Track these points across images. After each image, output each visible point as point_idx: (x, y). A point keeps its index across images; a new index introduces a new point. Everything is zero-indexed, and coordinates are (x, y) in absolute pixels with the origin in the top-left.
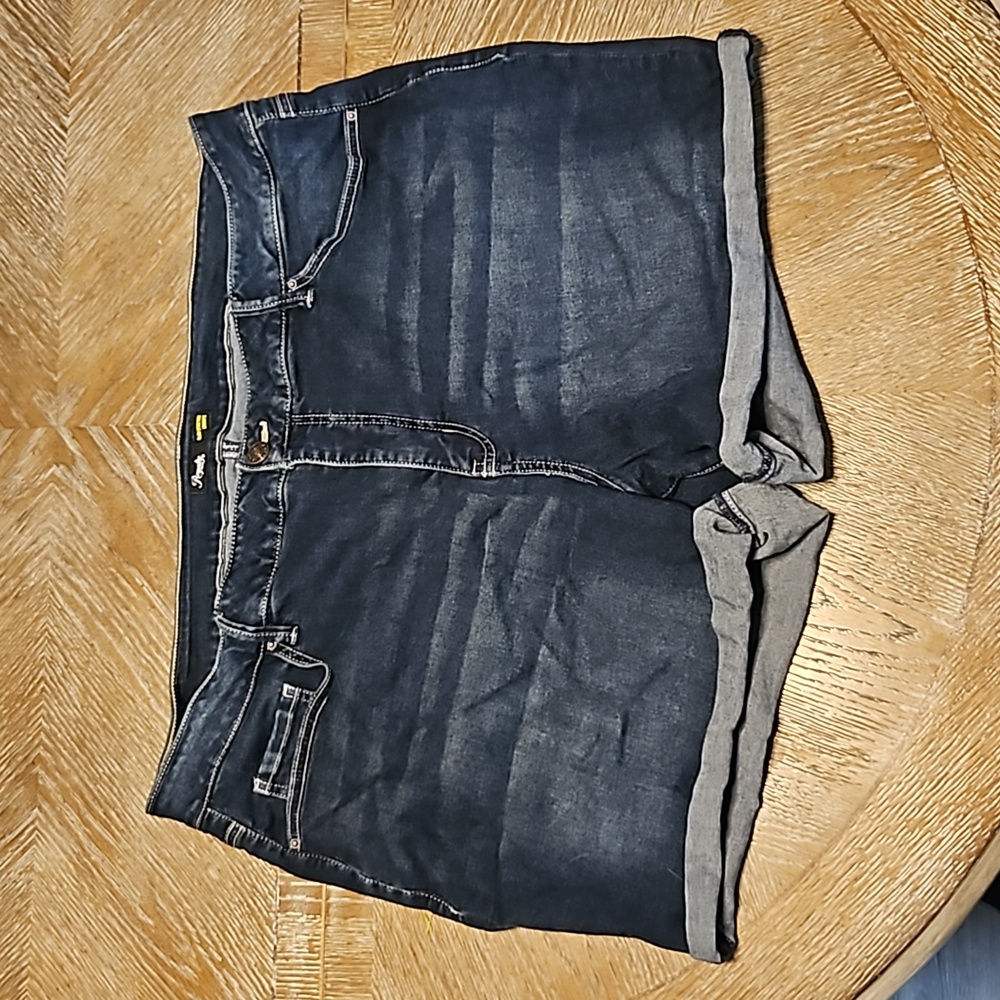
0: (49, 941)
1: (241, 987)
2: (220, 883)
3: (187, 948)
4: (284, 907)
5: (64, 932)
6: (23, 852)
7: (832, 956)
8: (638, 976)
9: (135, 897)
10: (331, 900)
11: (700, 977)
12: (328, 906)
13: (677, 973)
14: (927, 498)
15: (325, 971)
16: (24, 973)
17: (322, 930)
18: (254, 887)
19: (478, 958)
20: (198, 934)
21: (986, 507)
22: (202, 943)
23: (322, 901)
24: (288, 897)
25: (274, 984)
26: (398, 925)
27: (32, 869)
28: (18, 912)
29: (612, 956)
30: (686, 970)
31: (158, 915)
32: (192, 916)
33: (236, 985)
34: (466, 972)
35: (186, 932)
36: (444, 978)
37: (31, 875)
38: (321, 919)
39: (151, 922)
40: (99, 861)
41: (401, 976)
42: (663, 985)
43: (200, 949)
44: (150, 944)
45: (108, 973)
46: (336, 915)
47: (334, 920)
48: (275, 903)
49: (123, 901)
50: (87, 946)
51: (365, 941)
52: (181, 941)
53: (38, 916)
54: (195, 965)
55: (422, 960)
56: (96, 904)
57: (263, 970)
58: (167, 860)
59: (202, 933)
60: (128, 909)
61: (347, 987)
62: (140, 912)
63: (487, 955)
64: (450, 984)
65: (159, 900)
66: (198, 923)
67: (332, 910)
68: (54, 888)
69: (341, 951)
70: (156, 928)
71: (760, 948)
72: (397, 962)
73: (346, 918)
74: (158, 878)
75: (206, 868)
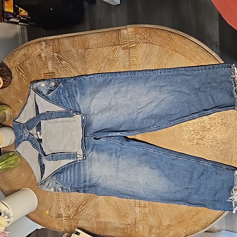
0: (102, 210)
1: (130, 217)
2: (126, 203)
3: (122, 211)
4: (135, 206)
5: (104, 209)
6: (97, 198)
7: (213, 214)
8: (186, 217)
9: (114, 204)
10: (142, 205)
11: (194, 217)
12: (141, 206)
13: (191, 216)
14: (224, 152)
15: (142, 215)
16: (99, 214)
17: (141, 209)
18: (130, 203)
19: (163, 214)
20: (123, 210)
21: (233, 154)
22: (124, 211)
23: (140, 205)
24: (136, 205)
25: (135, 216)
26: (151, 209)
27: (99, 200)
28: (98, 206)
29: (182, 214)
30: (192, 216)
31: (117, 207)
32: (122, 207)
33: (129, 216)
34: (162, 215)
35: (122, 209)
36: (159, 216)
37: (99, 201)
38: (140, 208)
39: (116, 208)
40: (108, 199)
41: (153, 216)
42: (189, 218)
43: (124, 212)
44: (117, 211)
45: (111, 214)
46: (143, 208)
47: (142, 208)
48: (134, 206)
49: (112, 205)
50: (108, 211)
51: (147, 211)
52: (121, 210)
53: (100, 207)
54: (123, 213)
55: (155, 214)
56: (108, 205)
57: (133, 215)
58: (117, 199)
59: (124, 209)
60: (113, 206)
61: (145, 217)
62: (115, 207)
63: (164, 213)
64: (160, 217)
65: (117, 205)
66: (123, 208)
67: (142, 207)
68: (102, 203)
69: (144, 212)
70: (117, 208)
71: (203, 213)
72: (152, 214)
73: (144, 208)
74: (117, 202)
75: (123, 201)
